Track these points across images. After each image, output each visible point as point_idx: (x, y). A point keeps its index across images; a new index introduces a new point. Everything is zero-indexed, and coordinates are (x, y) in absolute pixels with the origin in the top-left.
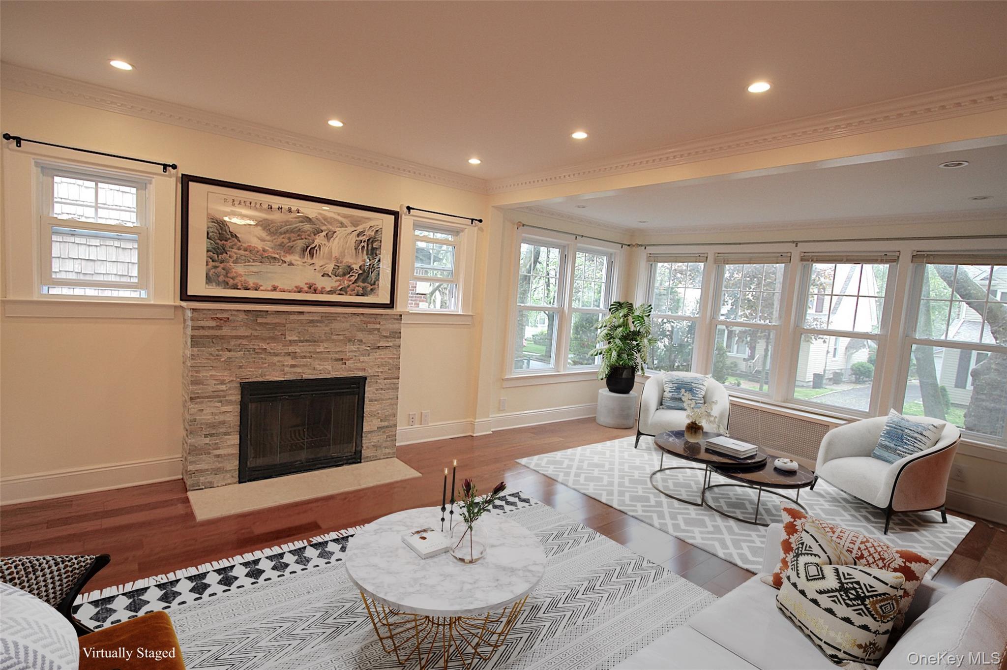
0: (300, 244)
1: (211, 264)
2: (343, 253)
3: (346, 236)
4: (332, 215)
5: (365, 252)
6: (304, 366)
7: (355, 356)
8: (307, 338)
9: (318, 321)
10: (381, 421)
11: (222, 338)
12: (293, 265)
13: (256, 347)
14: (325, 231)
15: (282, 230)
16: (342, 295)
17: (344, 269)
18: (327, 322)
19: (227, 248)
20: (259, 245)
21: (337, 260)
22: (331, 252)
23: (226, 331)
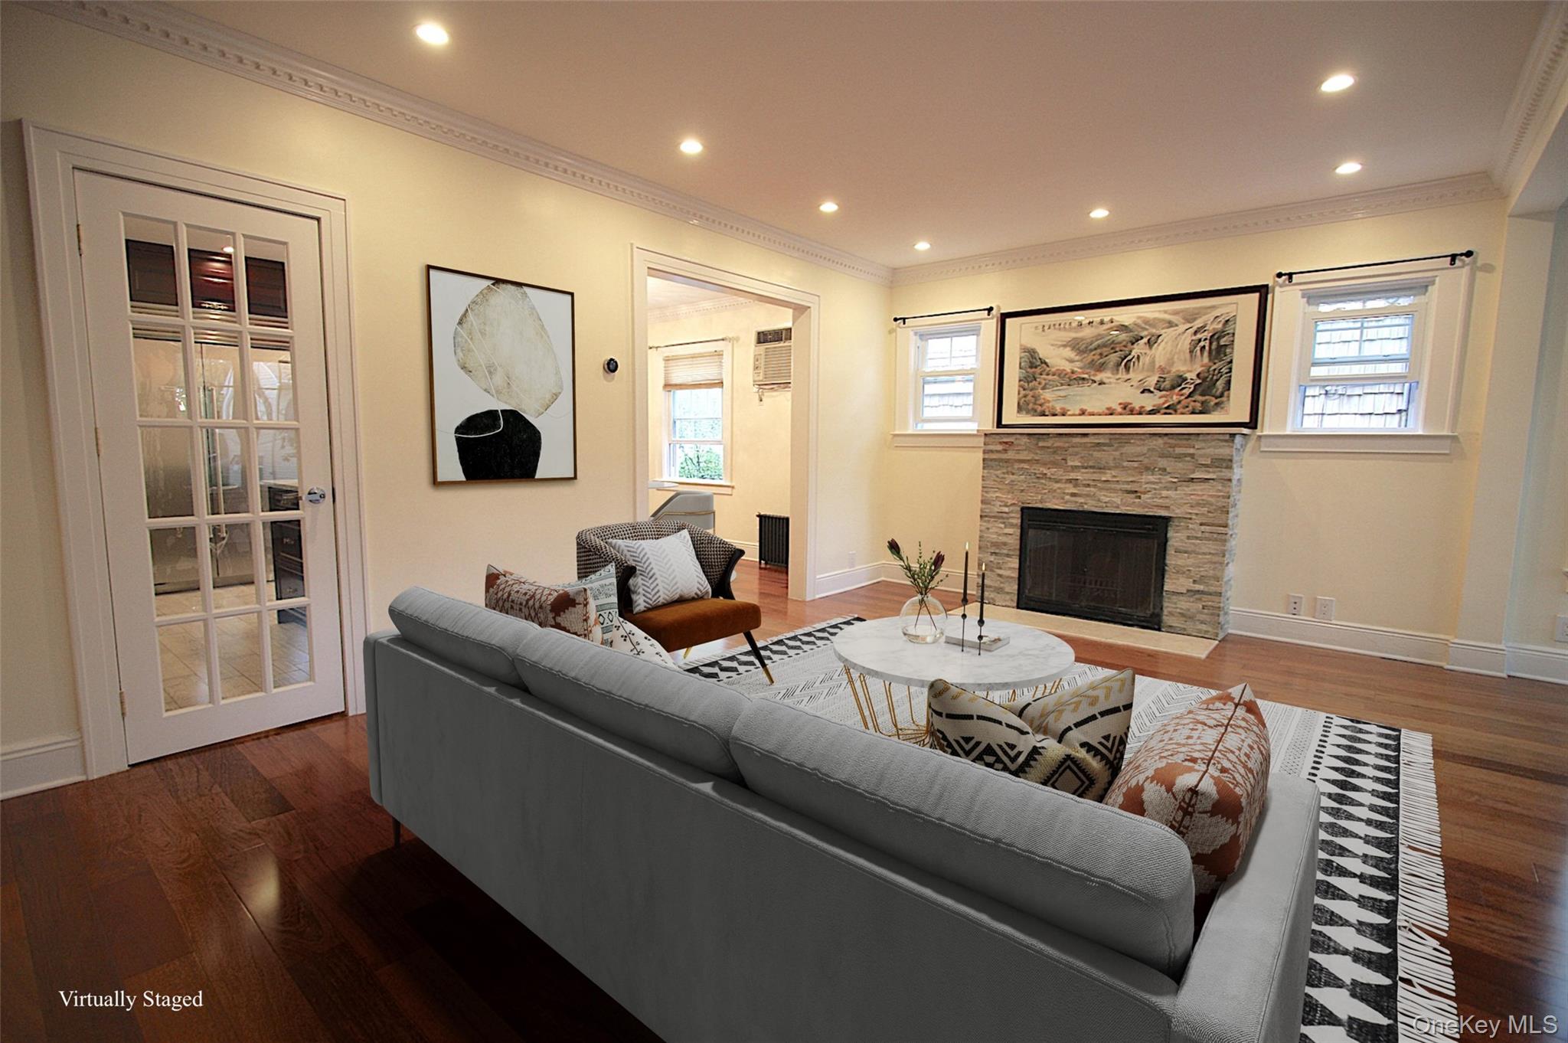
0: (1114, 358)
1: (1023, 392)
2: (1171, 362)
3: (1176, 338)
4: (1157, 315)
5: (1206, 354)
6: (1088, 495)
7: (1155, 489)
8: (1091, 464)
9: (1104, 445)
10: (1195, 582)
11: (1007, 461)
12: (1104, 383)
13: (1037, 472)
14: (1146, 336)
15: (1092, 347)
16: (1170, 414)
17: (1172, 380)
18: (1116, 445)
19: (1037, 376)
20: (1068, 367)
21: (1162, 369)
22: (1153, 362)
23: (1011, 455)
